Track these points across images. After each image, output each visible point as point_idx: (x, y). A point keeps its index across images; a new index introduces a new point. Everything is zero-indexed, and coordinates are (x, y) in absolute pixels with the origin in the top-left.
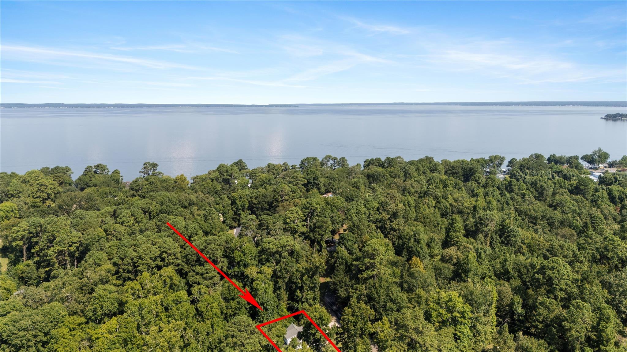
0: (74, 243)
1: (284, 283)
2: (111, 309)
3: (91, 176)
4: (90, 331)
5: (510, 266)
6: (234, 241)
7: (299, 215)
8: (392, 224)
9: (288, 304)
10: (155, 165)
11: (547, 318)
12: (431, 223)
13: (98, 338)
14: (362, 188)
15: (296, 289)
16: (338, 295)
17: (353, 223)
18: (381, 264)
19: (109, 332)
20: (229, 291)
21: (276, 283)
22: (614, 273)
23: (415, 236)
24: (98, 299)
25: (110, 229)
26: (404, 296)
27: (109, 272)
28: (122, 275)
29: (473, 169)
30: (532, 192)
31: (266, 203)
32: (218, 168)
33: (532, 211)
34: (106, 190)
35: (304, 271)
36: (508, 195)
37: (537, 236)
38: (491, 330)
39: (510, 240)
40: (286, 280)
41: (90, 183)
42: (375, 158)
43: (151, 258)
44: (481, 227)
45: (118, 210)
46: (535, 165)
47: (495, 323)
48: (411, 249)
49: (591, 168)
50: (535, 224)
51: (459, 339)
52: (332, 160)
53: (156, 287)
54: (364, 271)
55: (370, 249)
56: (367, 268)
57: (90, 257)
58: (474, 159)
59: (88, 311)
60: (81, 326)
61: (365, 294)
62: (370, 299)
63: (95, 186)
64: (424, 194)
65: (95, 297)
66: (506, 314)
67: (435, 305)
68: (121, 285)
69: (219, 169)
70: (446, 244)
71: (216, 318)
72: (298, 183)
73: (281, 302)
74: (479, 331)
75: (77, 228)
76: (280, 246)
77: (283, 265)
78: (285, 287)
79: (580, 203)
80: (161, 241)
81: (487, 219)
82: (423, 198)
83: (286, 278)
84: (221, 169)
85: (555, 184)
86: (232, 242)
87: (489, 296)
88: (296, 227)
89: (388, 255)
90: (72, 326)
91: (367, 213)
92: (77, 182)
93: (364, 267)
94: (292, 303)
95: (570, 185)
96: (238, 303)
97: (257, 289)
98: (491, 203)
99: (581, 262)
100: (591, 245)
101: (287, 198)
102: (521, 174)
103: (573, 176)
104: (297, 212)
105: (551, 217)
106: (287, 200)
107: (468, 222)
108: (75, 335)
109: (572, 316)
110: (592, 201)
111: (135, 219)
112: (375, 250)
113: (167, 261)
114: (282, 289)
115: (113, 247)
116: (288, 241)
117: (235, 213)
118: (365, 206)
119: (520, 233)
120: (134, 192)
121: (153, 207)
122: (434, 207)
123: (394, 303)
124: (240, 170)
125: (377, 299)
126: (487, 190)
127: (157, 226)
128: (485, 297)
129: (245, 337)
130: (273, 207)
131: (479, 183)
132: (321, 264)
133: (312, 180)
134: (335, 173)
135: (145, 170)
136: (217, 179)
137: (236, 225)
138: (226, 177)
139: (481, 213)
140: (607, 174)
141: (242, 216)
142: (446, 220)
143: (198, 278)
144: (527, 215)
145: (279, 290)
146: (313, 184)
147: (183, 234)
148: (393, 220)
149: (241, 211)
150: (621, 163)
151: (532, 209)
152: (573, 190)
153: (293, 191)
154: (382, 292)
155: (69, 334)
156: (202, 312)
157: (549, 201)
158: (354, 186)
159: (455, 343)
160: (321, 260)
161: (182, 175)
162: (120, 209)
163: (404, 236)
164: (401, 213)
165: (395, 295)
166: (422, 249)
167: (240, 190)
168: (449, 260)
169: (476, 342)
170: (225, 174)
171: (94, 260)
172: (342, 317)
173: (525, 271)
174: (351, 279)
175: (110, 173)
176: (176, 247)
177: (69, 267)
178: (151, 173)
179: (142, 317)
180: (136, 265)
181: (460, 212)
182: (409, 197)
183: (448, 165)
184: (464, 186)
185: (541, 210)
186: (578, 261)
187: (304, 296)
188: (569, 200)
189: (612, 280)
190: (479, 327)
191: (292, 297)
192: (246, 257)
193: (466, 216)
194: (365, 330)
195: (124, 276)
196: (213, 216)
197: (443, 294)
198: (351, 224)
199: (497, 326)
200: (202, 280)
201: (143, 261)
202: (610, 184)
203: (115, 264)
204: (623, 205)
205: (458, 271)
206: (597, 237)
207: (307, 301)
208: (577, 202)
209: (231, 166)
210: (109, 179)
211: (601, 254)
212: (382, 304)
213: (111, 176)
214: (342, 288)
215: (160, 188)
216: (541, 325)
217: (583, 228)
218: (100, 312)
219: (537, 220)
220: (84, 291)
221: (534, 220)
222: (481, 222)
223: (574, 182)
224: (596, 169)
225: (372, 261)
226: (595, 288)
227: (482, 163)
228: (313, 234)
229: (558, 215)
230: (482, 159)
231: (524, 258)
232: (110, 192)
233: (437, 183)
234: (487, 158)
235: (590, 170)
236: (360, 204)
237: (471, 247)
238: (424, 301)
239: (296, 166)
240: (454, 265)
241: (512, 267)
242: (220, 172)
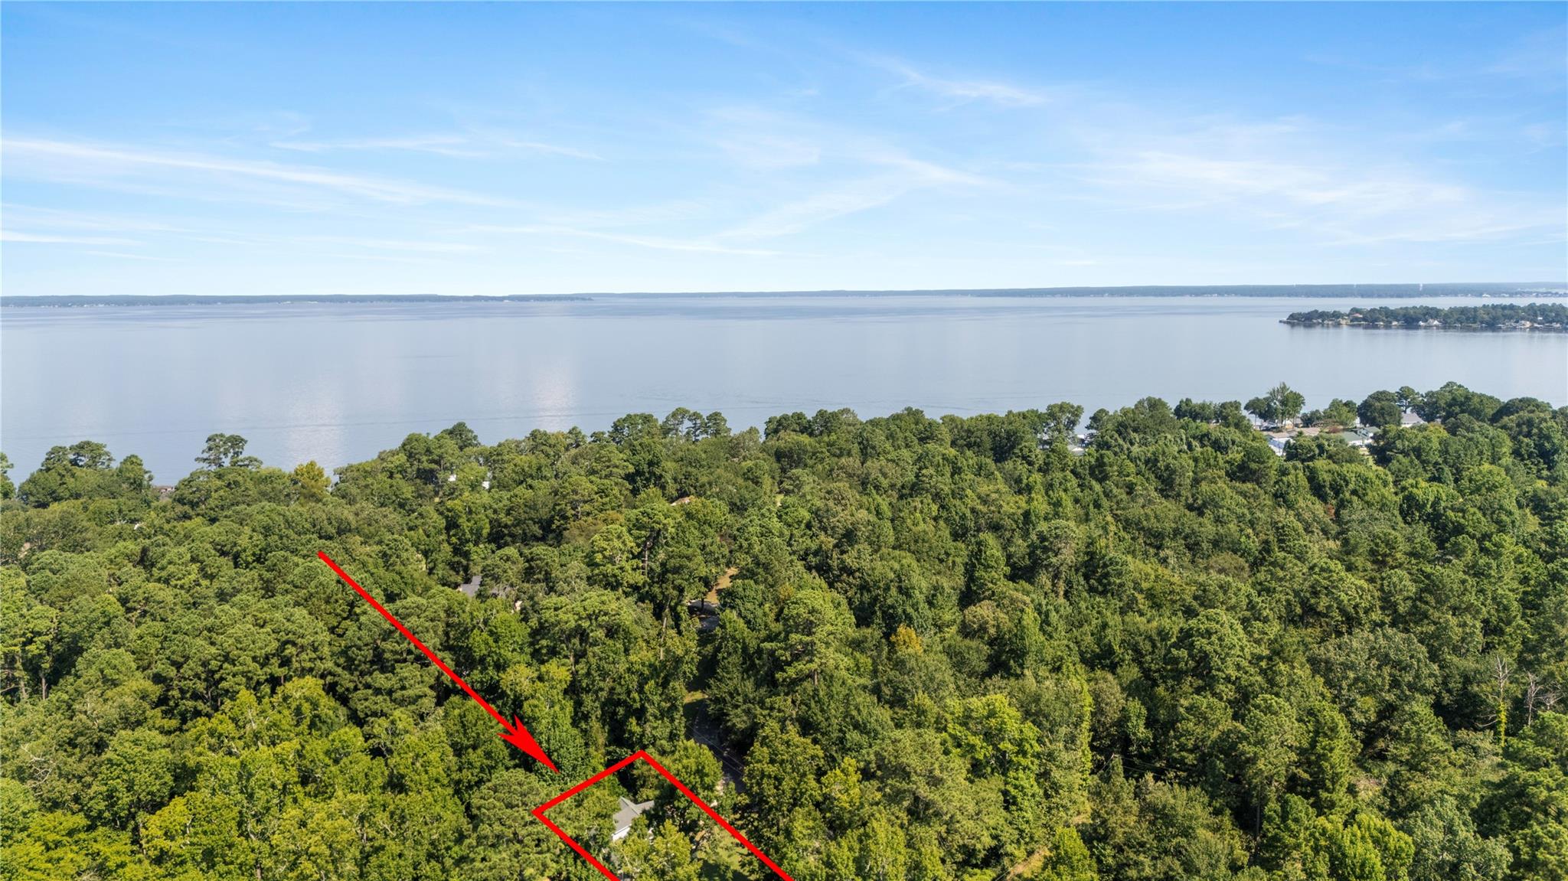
0: (39, 634)
1: (597, 704)
2: (154, 789)
3: (64, 473)
4: (102, 848)
5: (1114, 637)
6: (467, 609)
7: (624, 543)
8: (845, 556)
9: (609, 753)
10: (237, 442)
11: (1203, 740)
12: (931, 553)
13: (122, 865)
14: (767, 482)
15: (626, 717)
16: (729, 724)
17: (756, 558)
18: (828, 645)
19: (166, 834)
20: (464, 726)
21: (579, 704)
22: (1333, 640)
23: (900, 581)
24: (119, 765)
25: (134, 596)
26: (884, 714)
27: (143, 698)
28: (177, 705)
29: (1015, 433)
30: (1147, 479)
31: (535, 523)
32: (404, 445)
33: (1153, 520)
34: (110, 505)
35: (647, 672)
36: (1097, 487)
37: (1167, 572)
38: (1081, 782)
39: (1109, 584)
40: (603, 695)
41: (61, 491)
42: (790, 414)
43: (254, 659)
44: (1045, 557)
45: (154, 549)
46: (1150, 423)
47: (1089, 765)
48: (891, 611)
49: (1267, 429)
50: (1159, 548)
51: (1015, 803)
52: (689, 420)
53: (275, 724)
54: (789, 664)
55: (802, 610)
56: (796, 657)
57: (90, 664)
58: (1015, 411)
59: (93, 798)
60: (76, 838)
61: (794, 716)
62: (807, 727)
63: (77, 496)
64: (912, 489)
65: (110, 760)
66: (1113, 745)
67: (958, 727)
68: (175, 731)
69: (408, 447)
70: (968, 597)
71: (440, 789)
72: (611, 474)
73: (592, 750)
74: (1055, 784)
75: (46, 597)
76: (584, 614)
77: (593, 661)
78: (599, 712)
79: (1252, 500)
80: (278, 615)
81: (1057, 537)
82: (909, 500)
83: (602, 689)
84: (411, 448)
85: (1196, 460)
86: (464, 612)
87: (1076, 702)
88: (617, 572)
89: (844, 624)
90: (51, 837)
91: (787, 533)
92: (26, 488)
93: (788, 654)
94: (618, 750)
95: (1227, 462)
96: (488, 755)
97: (535, 719)
98: (1061, 505)
99: (1266, 620)
100: (1283, 583)
101: (587, 507)
102: (1121, 441)
103: (1233, 443)
104: (619, 537)
105: (1194, 532)
106: (588, 514)
107: (1012, 549)
108: (59, 860)
109: (1257, 730)
110: (1275, 496)
111: (202, 569)
112: (812, 611)
113: (295, 665)
114: (594, 718)
115: (148, 638)
116: (603, 603)
117: (457, 551)
118: (780, 517)
119: (1131, 567)
120: (187, 508)
121: (243, 541)
122: (935, 519)
123: (861, 732)
124: (461, 448)
125: (824, 724)
126: (1049, 478)
127: (265, 582)
128: (1067, 704)
129: (523, 818)
130: (554, 531)
131: (1030, 463)
132: (687, 653)
133: (646, 466)
134: (698, 449)
135: (212, 455)
136: (403, 471)
137: (459, 579)
138: (426, 465)
139: (1043, 526)
140: (1301, 439)
141: (474, 557)
142: (963, 546)
143: (381, 702)
144: (1143, 529)
145: (586, 721)
146: (647, 475)
147: (335, 597)
148: (846, 547)
149: (471, 545)
150: (1328, 415)
151: (1151, 514)
152: (1234, 473)
153: (602, 492)
154: (835, 710)
155: (44, 858)
156: (403, 776)
157: (1187, 498)
158: (748, 479)
159: (1005, 813)
160: (687, 642)
161: (312, 464)
162: (158, 545)
163: (876, 582)
164: (863, 532)
165: (865, 712)
166: (917, 610)
167: (467, 494)
168: (979, 630)
169: (1050, 809)
170: (424, 458)
171: (102, 671)
172: (746, 769)
173: (1147, 647)
174: (758, 685)
175: (115, 465)
176: (319, 631)
177: (24, 696)
178: (227, 462)
179: (251, 797)
180: (217, 676)
181: (996, 528)
182: (878, 497)
183: (956, 427)
184: (999, 469)
185: (1171, 517)
186: (1257, 619)
187: (648, 730)
188: (1229, 494)
189: (1332, 654)
190: (1056, 774)
191: (618, 735)
192: (500, 644)
193: (1008, 534)
194: (802, 794)
195: (184, 708)
196: (405, 555)
197: (976, 703)
198: (750, 560)
199: (1093, 773)
200: (391, 705)
201: (235, 665)
202: (1312, 459)
203: (158, 679)
204: (1342, 501)
205: (1000, 656)
206: (1296, 565)
207: (653, 744)
208: (1245, 497)
209: (437, 438)
210: (115, 478)
211: (1304, 603)
212: (835, 735)
213: (121, 471)
214: (736, 707)
215: (256, 496)
216: (1191, 757)
217: (1260, 552)
218: (125, 798)
219: (1163, 539)
220: (77, 750)
221: (1156, 540)
222: (1044, 546)
223: (1236, 455)
224: (1278, 430)
225: (809, 639)
226: (1299, 672)
227: (1036, 420)
228: (661, 587)
229: (1207, 528)
230: (1033, 411)
231: (1144, 619)
232: (120, 511)
233: (938, 465)
234: (1043, 410)
235: (1265, 433)
236: (767, 514)
237: (1028, 600)
238: (933, 720)
239: (603, 433)
240: (991, 643)
241: (1118, 639)
242: (411, 453)
